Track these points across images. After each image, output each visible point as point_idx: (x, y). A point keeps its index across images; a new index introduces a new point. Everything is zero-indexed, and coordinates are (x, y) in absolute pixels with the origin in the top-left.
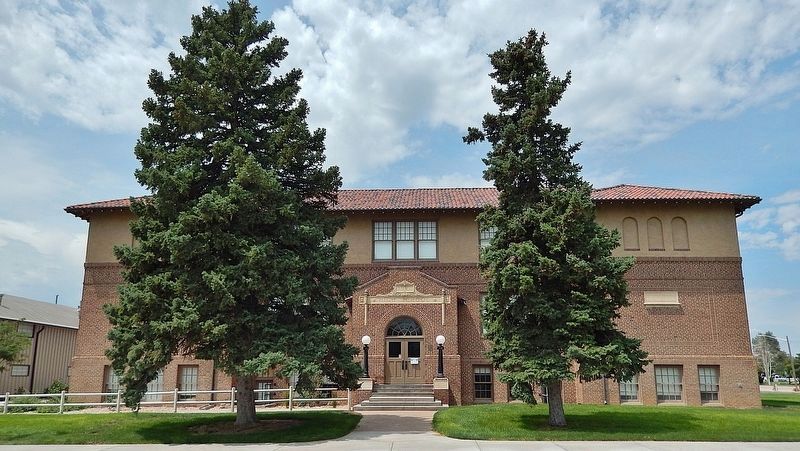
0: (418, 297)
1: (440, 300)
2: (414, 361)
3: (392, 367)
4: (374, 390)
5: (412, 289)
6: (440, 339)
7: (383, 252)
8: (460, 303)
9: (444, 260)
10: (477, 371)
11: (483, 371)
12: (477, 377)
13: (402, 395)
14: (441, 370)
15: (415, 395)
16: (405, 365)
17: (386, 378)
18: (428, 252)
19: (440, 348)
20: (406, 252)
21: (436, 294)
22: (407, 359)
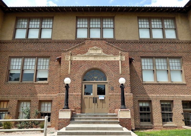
0: (104, 56)
1: (118, 58)
2: (101, 97)
3: (86, 101)
4: (72, 119)
5: (100, 52)
6: (122, 81)
7: (82, 34)
8: (131, 61)
9: (118, 38)
10: (141, 105)
11: (144, 105)
12: (141, 109)
13: (94, 123)
14: (123, 103)
15: (105, 123)
16: (95, 100)
17: (82, 109)
18: (109, 34)
19: (122, 87)
20: (95, 34)
21: (115, 54)
22: (97, 96)
